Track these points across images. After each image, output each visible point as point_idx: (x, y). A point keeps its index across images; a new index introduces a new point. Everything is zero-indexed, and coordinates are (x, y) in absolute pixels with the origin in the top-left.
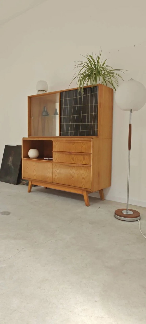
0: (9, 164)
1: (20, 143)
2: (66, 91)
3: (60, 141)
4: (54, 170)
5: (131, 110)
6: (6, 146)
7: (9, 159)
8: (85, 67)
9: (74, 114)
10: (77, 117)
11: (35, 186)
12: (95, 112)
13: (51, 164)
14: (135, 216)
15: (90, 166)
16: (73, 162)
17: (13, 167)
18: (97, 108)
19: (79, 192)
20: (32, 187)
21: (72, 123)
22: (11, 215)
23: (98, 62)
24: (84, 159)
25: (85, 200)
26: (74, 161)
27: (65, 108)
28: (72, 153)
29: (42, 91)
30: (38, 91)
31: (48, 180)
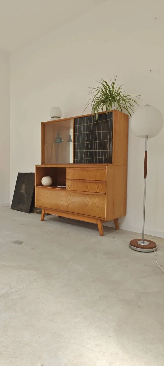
0: (22, 191)
1: (33, 171)
2: (80, 118)
3: (74, 168)
4: (68, 199)
5: (147, 137)
6: (19, 173)
7: (22, 187)
8: (99, 92)
9: (88, 141)
10: (92, 144)
11: (48, 214)
12: (110, 139)
13: (65, 192)
14: (151, 247)
15: (104, 194)
17: (25, 195)
18: (112, 134)
19: (94, 222)
20: (45, 216)
21: (86, 150)
22: (23, 244)
23: (113, 88)
24: (98, 187)
25: (99, 230)
26: (88, 189)
27: (79, 135)
28: (86, 181)
29: (56, 117)
30: (52, 117)
31: (62, 209)
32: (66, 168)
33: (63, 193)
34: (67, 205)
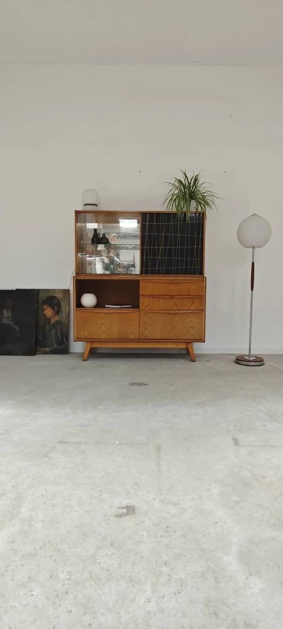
0: (4, 322)
2: (151, 213)
4: (142, 322)
5: (254, 247)
7: (3, 314)
12: (198, 245)
13: (137, 313)
15: (201, 311)
16: (176, 308)
17: (17, 328)
18: (200, 239)
21: (161, 256)
24: (193, 303)
26: (177, 306)
30: (85, 205)
31: (131, 337)
32: (139, 280)
33: (133, 314)
34: (141, 331)
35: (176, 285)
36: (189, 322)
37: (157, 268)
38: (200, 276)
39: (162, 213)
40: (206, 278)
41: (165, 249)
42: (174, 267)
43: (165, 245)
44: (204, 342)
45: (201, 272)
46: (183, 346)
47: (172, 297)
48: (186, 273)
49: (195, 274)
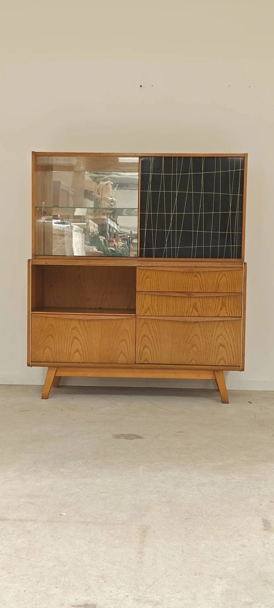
2: (157, 157)
10: (188, 217)
12: (234, 210)
13: (131, 321)
15: (238, 319)
16: (195, 313)
18: (238, 200)
19: (206, 377)
21: (173, 228)
24: (223, 305)
26: (197, 311)
27: (155, 194)
28: (192, 294)
31: (122, 359)
32: (135, 268)
33: (125, 322)
34: (138, 349)
35: (196, 277)
36: (218, 337)
37: (166, 248)
38: (236, 260)
39: (175, 158)
40: (245, 264)
41: (180, 216)
42: (194, 245)
43: (180, 209)
44: (243, 370)
45: (239, 254)
46: (208, 376)
47: (189, 295)
48: (214, 256)
49: (228, 257)
